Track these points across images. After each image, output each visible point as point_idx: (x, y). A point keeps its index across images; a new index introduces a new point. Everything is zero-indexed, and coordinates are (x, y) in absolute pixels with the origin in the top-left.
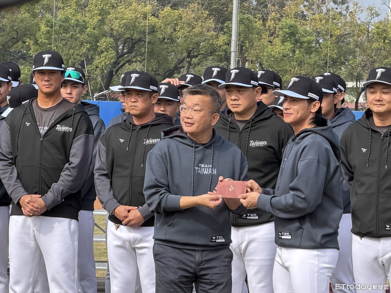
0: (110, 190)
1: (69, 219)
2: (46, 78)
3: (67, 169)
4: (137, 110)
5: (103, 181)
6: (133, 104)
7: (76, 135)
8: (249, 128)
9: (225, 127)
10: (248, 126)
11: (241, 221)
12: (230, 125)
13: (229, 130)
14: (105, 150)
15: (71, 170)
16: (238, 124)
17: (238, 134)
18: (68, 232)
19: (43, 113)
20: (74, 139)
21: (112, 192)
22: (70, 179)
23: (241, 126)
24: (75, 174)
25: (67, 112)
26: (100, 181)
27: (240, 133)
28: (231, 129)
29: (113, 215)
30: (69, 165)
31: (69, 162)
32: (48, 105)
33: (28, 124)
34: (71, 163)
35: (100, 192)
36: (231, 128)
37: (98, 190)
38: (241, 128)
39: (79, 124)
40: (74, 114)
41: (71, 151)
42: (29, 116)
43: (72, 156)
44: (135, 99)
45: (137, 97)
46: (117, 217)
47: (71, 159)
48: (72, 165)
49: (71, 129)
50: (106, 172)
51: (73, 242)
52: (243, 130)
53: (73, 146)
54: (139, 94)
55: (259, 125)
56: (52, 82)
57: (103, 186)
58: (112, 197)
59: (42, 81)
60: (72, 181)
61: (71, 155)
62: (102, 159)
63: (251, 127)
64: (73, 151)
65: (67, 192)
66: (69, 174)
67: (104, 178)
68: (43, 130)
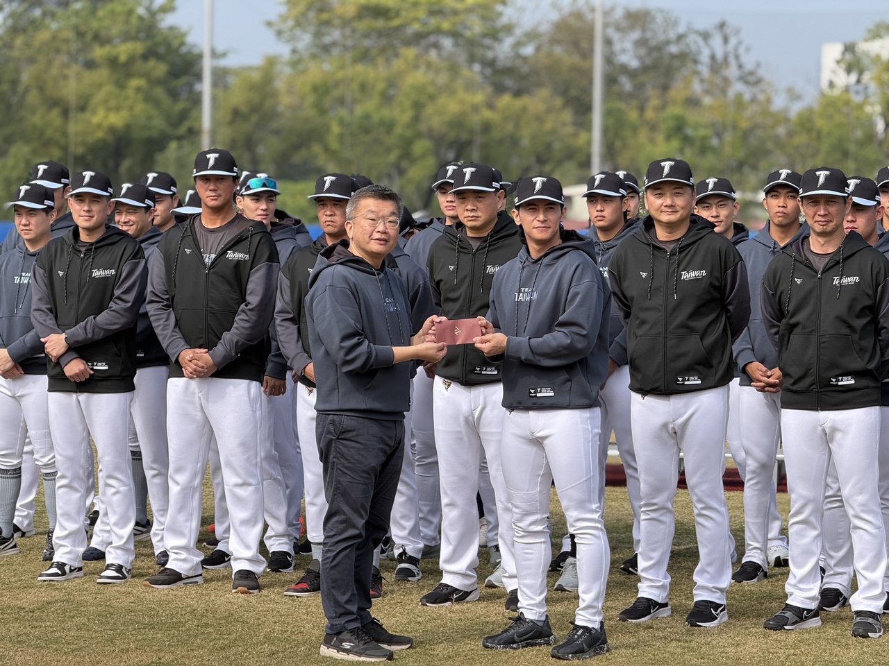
0: (298, 341)
1: (247, 381)
2: (212, 187)
3: (243, 311)
4: (335, 227)
5: (287, 328)
6: (329, 219)
7: (254, 266)
8: (485, 247)
9: (454, 247)
10: (484, 245)
11: (473, 377)
12: (460, 243)
13: (458, 251)
14: (289, 284)
15: (248, 312)
16: (471, 242)
17: (471, 256)
18: (246, 398)
19: (209, 235)
20: (251, 269)
21: (300, 343)
22: (247, 325)
23: (475, 245)
24: (255, 318)
25: (241, 233)
26: (284, 328)
27: (474, 255)
28: (460, 250)
29: (304, 376)
30: (246, 305)
31: (245, 301)
32: (215, 224)
33: (188, 251)
34: (249, 303)
35: (284, 345)
36: (461, 248)
37: (281, 342)
38: (475, 248)
39: (258, 249)
40: (252, 236)
41: (248, 287)
42: (190, 240)
43: (250, 294)
44: (331, 212)
45: (334, 209)
46: (309, 377)
47: (249, 298)
48: (250, 307)
49: (248, 256)
50: (291, 316)
51: (254, 412)
52: (477, 251)
53: (250, 279)
54: (337, 205)
55: (500, 243)
56: (219, 192)
57: (288, 335)
58: (301, 350)
59: (206, 190)
60: (250, 327)
61: (248, 292)
62: (285, 297)
63: (489, 246)
64: (250, 287)
65: (243, 344)
66: (246, 318)
67: (288, 324)
68: (209, 258)
